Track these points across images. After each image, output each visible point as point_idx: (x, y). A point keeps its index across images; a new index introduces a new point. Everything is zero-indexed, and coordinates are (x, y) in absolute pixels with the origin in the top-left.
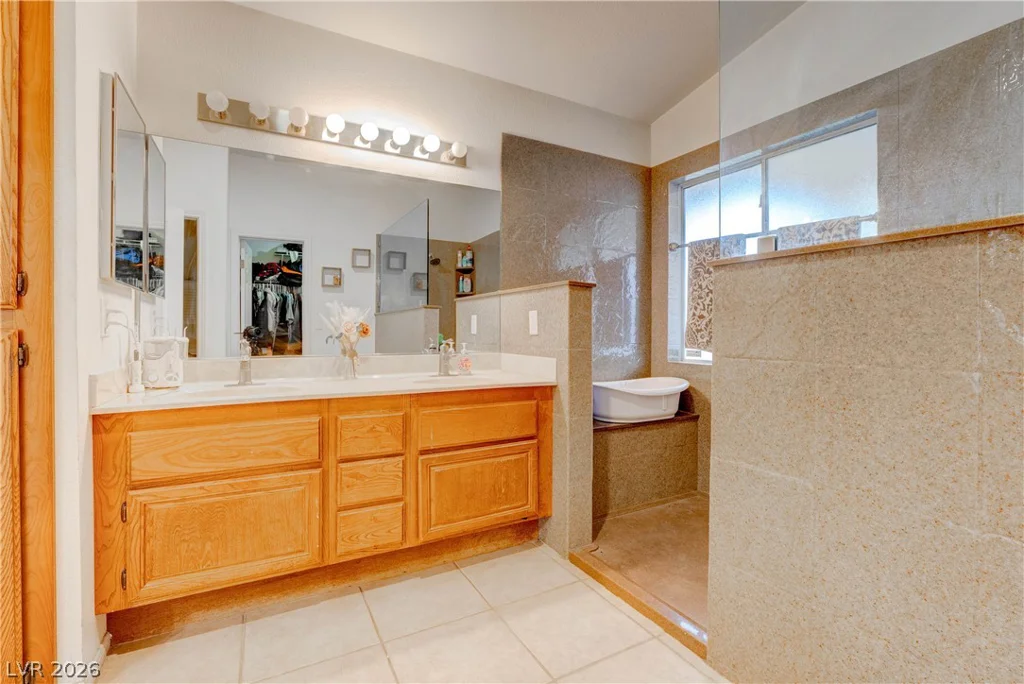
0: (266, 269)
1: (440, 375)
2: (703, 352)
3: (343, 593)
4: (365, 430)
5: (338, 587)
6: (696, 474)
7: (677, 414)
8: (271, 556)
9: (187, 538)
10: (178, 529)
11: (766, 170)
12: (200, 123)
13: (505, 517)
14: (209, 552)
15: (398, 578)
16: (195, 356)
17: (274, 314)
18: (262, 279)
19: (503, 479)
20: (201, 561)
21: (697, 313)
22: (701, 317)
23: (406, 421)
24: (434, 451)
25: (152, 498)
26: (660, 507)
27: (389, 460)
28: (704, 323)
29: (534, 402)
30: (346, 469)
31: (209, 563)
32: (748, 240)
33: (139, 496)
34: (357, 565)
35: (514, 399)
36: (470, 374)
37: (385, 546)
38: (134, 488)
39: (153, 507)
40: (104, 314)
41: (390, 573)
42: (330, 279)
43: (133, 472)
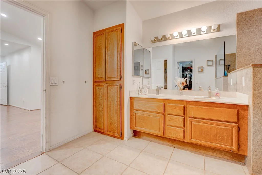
0: (187, 68)
3: (171, 146)
4: (173, 108)
5: (170, 144)
8: (154, 130)
9: (141, 121)
12: (151, 44)
14: (144, 125)
15: (185, 150)
16: (166, 89)
17: (188, 80)
18: (186, 71)
23: (185, 108)
24: (194, 118)
27: (180, 117)
29: (237, 110)
30: (169, 116)
31: (144, 127)
34: (174, 141)
36: (219, 98)
37: (179, 138)
38: (135, 110)
39: (137, 114)
40: (133, 81)
41: (183, 147)
42: (200, 70)
43: (134, 107)
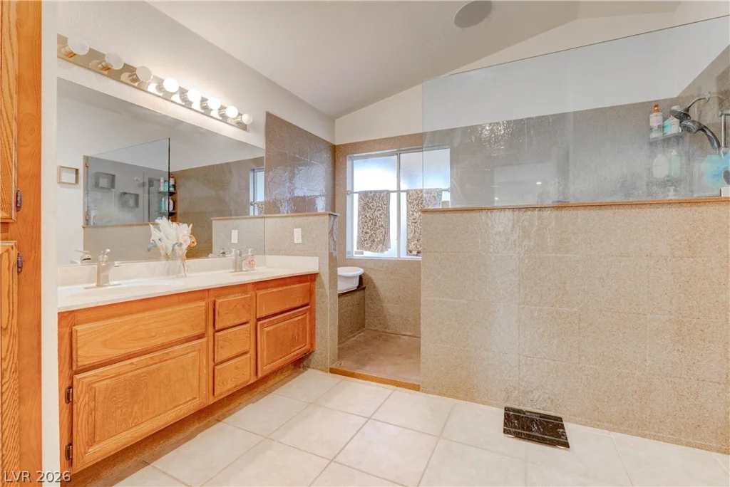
1: (235, 271)
2: (364, 252)
3: (207, 426)
4: (231, 308)
6: (364, 319)
7: (358, 287)
9: (120, 405)
10: (114, 399)
11: (399, 159)
13: (298, 354)
14: (136, 412)
15: (237, 408)
19: (296, 331)
20: (131, 421)
21: (364, 231)
22: (367, 233)
24: (265, 318)
25: (96, 378)
26: (354, 339)
27: (243, 327)
28: (368, 236)
29: (309, 283)
30: (219, 336)
31: (136, 420)
32: (391, 194)
33: (85, 378)
35: (300, 282)
37: (240, 384)
38: (81, 372)
39: (96, 385)
43: (79, 359)
